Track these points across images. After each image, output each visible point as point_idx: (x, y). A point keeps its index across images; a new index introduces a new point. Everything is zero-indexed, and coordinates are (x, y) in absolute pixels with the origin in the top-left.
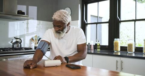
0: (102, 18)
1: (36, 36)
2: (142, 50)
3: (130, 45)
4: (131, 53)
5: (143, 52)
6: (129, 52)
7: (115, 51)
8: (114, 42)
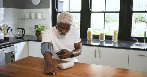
0: (64, 3)
1: (4, 25)
2: (112, 38)
3: (102, 35)
4: (102, 41)
5: (113, 41)
6: (101, 41)
7: (88, 40)
8: (88, 31)
